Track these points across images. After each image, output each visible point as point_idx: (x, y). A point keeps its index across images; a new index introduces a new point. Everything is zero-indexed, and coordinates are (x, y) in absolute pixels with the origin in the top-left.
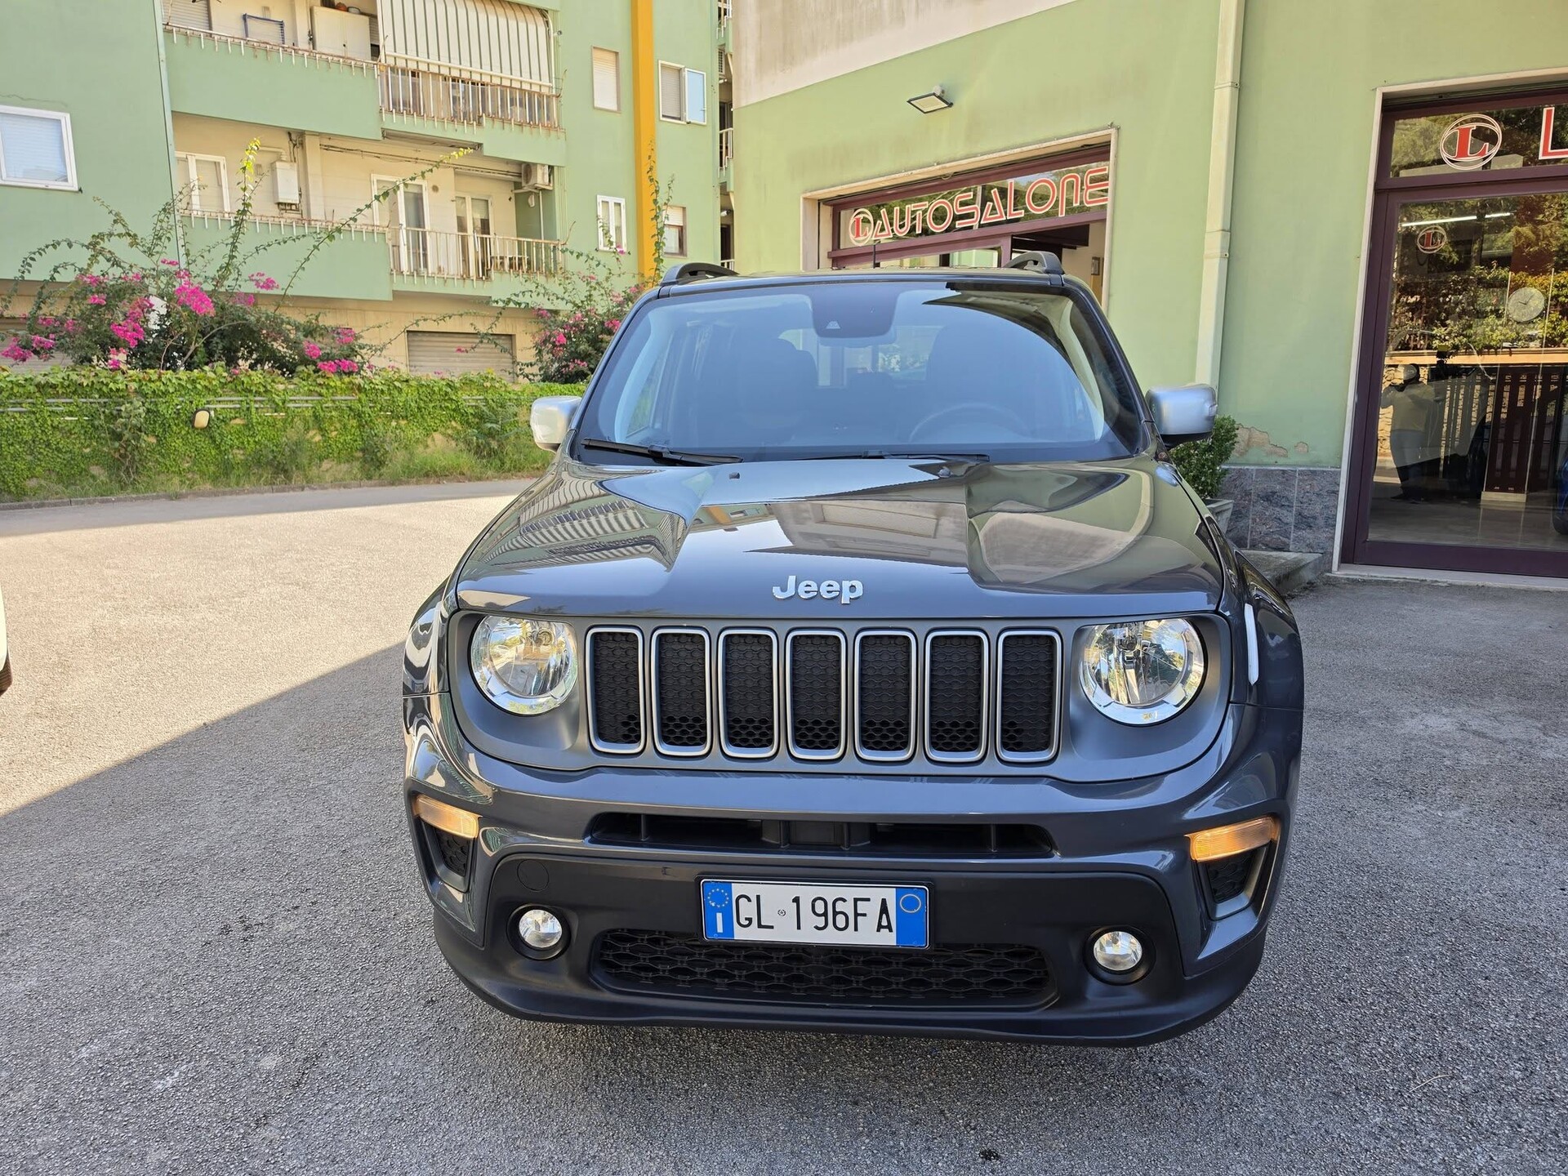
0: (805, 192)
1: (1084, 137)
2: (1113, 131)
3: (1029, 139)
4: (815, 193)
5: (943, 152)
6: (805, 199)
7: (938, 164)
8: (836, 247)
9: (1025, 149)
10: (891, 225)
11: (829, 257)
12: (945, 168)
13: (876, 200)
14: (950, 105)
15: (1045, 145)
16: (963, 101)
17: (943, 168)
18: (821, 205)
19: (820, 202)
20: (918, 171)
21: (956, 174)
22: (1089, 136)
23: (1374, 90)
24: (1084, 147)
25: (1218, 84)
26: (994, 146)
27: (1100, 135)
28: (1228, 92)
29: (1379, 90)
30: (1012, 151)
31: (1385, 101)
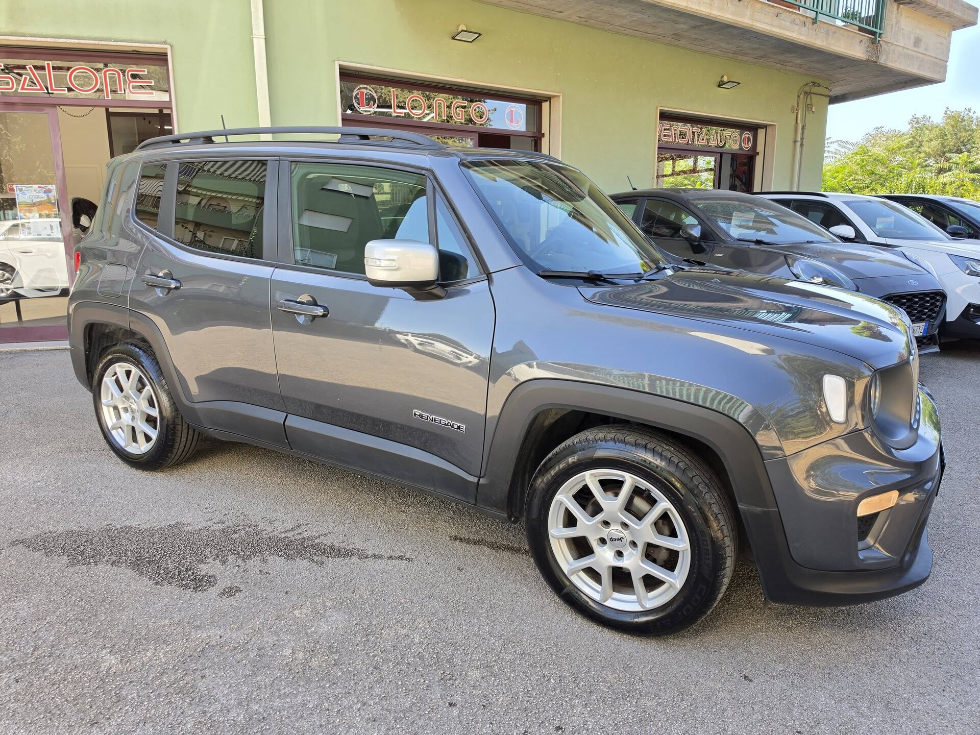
1: (141, 45)
2: (168, 47)
15: (103, 43)
22: (147, 45)
23: (334, 61)
24: (133, 51)
25: (255, 35)
26: (44, 32)
27: (157, 47)
28: (263, 41)
29: (336, 62)
30: (69, 41)
31: (340, 69)
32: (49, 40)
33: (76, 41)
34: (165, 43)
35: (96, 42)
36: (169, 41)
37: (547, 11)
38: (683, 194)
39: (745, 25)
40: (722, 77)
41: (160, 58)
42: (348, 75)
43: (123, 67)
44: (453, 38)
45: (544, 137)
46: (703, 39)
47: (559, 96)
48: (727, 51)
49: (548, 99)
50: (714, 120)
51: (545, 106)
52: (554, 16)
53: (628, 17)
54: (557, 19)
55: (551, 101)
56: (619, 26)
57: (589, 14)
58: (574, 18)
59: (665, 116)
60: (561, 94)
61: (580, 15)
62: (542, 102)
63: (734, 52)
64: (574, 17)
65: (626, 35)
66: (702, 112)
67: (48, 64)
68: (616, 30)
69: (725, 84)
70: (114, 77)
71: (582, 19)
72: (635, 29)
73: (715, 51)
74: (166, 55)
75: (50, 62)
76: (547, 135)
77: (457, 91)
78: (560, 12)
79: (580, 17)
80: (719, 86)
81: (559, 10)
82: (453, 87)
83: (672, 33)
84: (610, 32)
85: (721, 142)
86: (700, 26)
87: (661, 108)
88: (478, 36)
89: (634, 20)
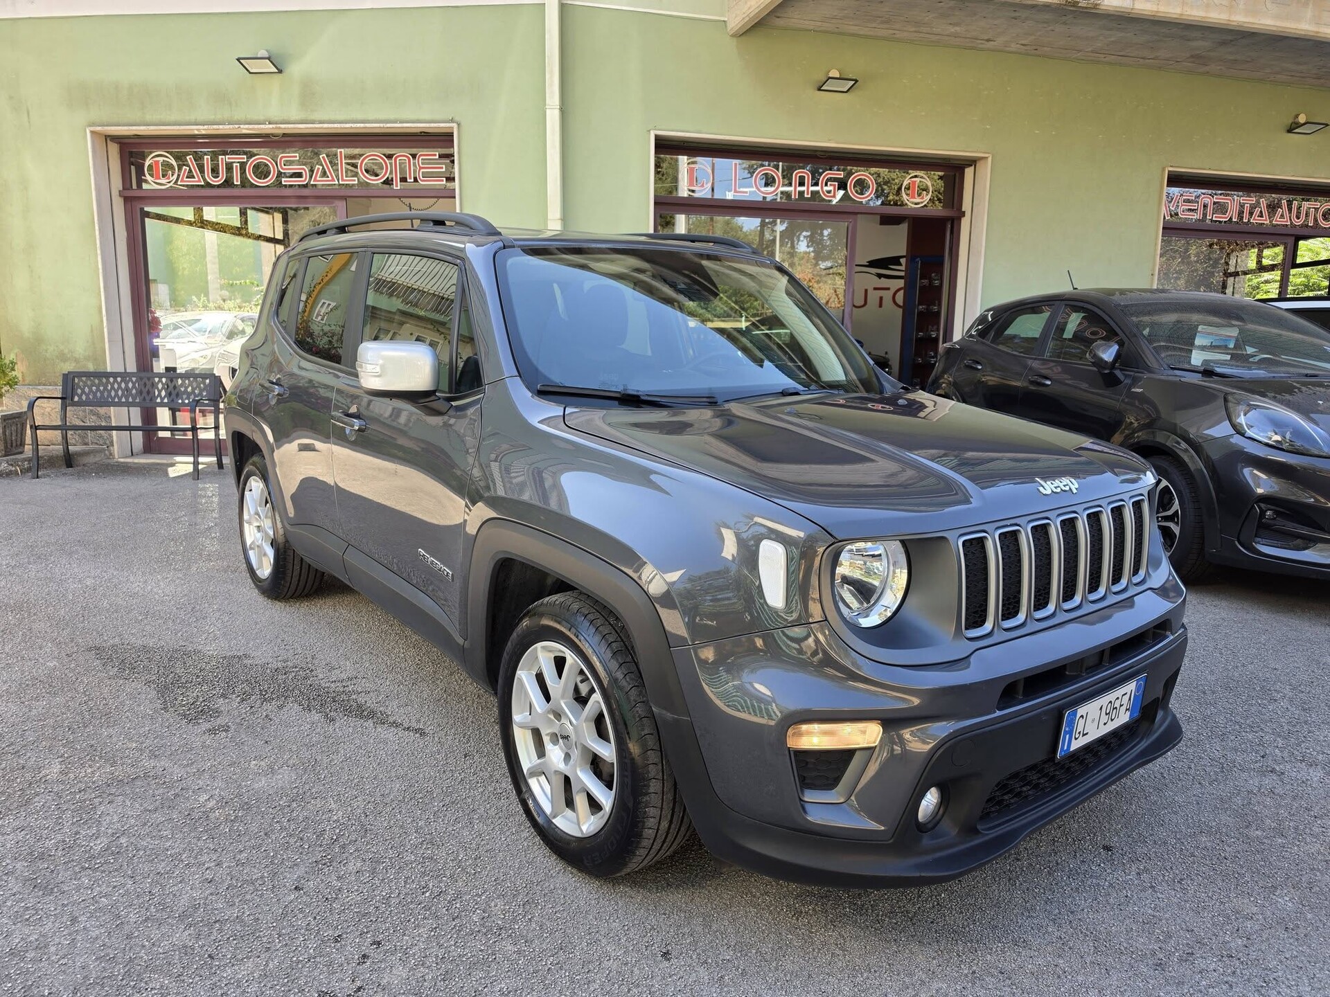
0: (93, 124)
1: (427, 125)
2: (455, 125)
3: (371, 117)
4: (106, 128)
5: (274, 112)
6: (92, 132)
7: (269, 123)
8: (128, 186)
9: (368, 125)
10: (202, 171)
11: (120, 196)
12: (280, 128)
13: (181, 145)
14: (280, 71)
15: (389, 125)
16: (296, 69)
17: (276, 128)
18: (108, 141)
19: (107, 137)
20: (247, 126)
21: (284, 135)
22: (432, 125)
23: (649, 131)
24: (421, 133)
25: (549, 105)
26: (333, 117)
27: (443, 126)
28: (557, 113)
29: (652, 132)
30: (355, 125)
31: (656, 140)
32: (336, 125)
33: (362, 125)
34: (452, 121)
35: (382, 125)
36: (457, 119)
37: (967, 40)
38: (1116, 297)
39: (1303, 33)
40: (1297, 116)
41: (445, 139)
42: (667, 147)
43: (414, 151)
44: (819, 89)
45: (964, 216)
46: (1249, 60)
47: (987, 158)
48: (1302, 75)
49: (972, 162)
50: (1280, 185)
51: (969, 172)
52: (980, 46)
53: (1101, 38)
54: (989, 50)
55: (977, 165)
56: (1092, 52)
57: (1035, 39)
58: (1014, 47)
59: (1176, 180)
60: (989, 155)
61: (1023, 42)
62: (965, 168)
63: (1315, 76)
64: (1013, 45)
65: (1110, 63)
66: (1252, 173)
67: (341, 152)
68: (1091, 58)
69: (1299, 127)
70: (404, 163)
71: (1029, 46)
72: (1121, 54)
73: (1279, 76)
74: (451, 135)
75: (342, 150)
76: (968, 214)
77: (826, 158)
78: (988, 40)
79: (1022, 45)
80: (1290, 131)
81: (986, 38)
82: (818, 154)
83: (1188, 55)
84: (1083, 62)
85: (1298, 218)
86: (1231, 41)
87: (1171, 169)
88: (854, 84)
89: (1112, 41)
